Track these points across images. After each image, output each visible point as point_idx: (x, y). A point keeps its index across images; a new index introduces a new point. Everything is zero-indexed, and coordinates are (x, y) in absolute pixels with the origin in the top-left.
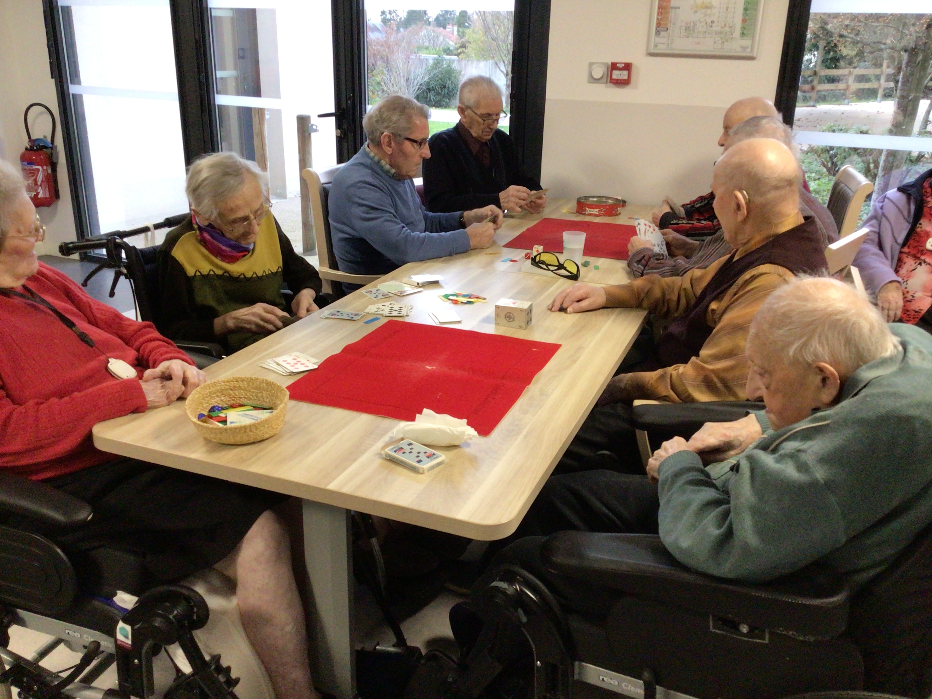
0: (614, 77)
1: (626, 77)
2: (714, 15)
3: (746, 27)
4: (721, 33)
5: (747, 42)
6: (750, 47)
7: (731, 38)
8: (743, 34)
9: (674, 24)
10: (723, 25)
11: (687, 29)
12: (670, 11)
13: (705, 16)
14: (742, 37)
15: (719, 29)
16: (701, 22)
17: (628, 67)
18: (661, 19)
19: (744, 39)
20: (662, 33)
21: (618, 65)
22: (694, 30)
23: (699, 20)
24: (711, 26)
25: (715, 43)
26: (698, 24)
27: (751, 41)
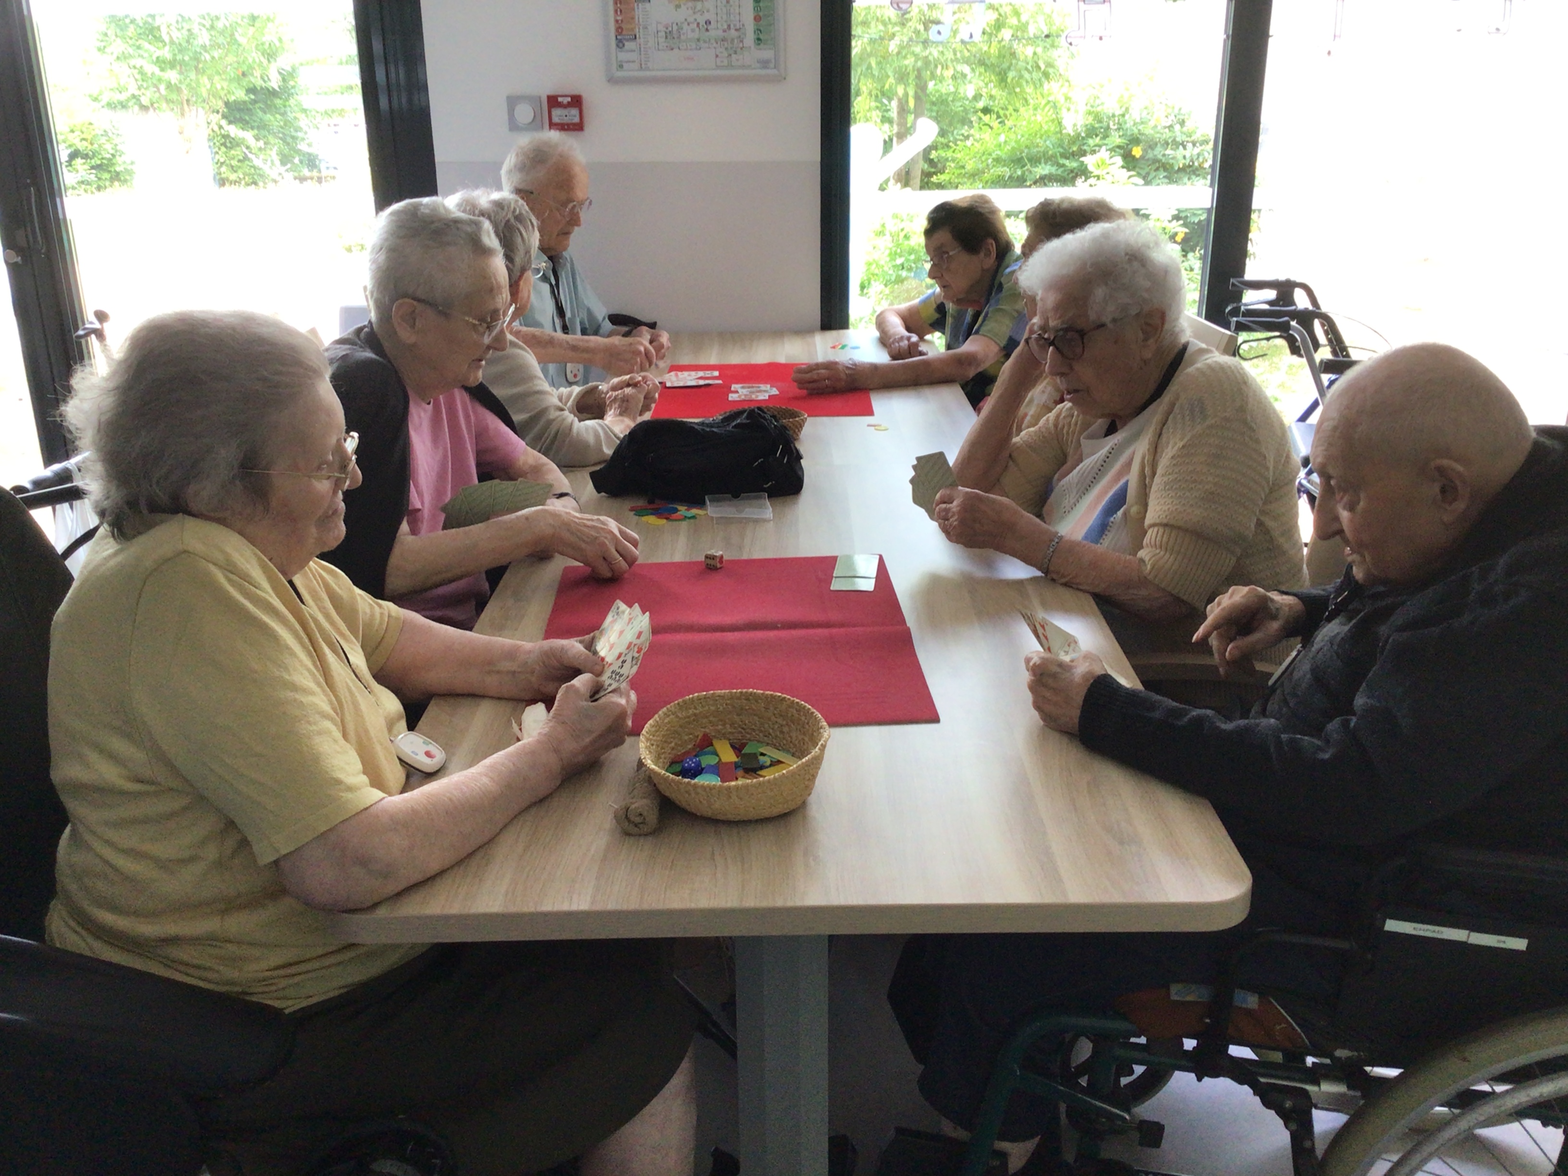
0: (556, 119)
1: (576, 119)
2: (708, 11)
3: (762, 29)
4: (724, 40)
5: (767, 54)
6: (773, 61)
7: (742, 48)
8: (759, 39)
9: (646, 28)
10: (725, 27)
11: (669, 35)
12: (637, 7)
13: (694, 13)
14: (759, 44)
15: (720, 33)
16: (688, 24)
17: (576, 101)
18: (622, 21)
19: (760, 49)
20: (626, 43)
21: (560, 99)
22: (679, 37)
23: (686, 20)
24: (707, 30)
25: (717, 56)
26: (685, 26)
27: (772, 52)
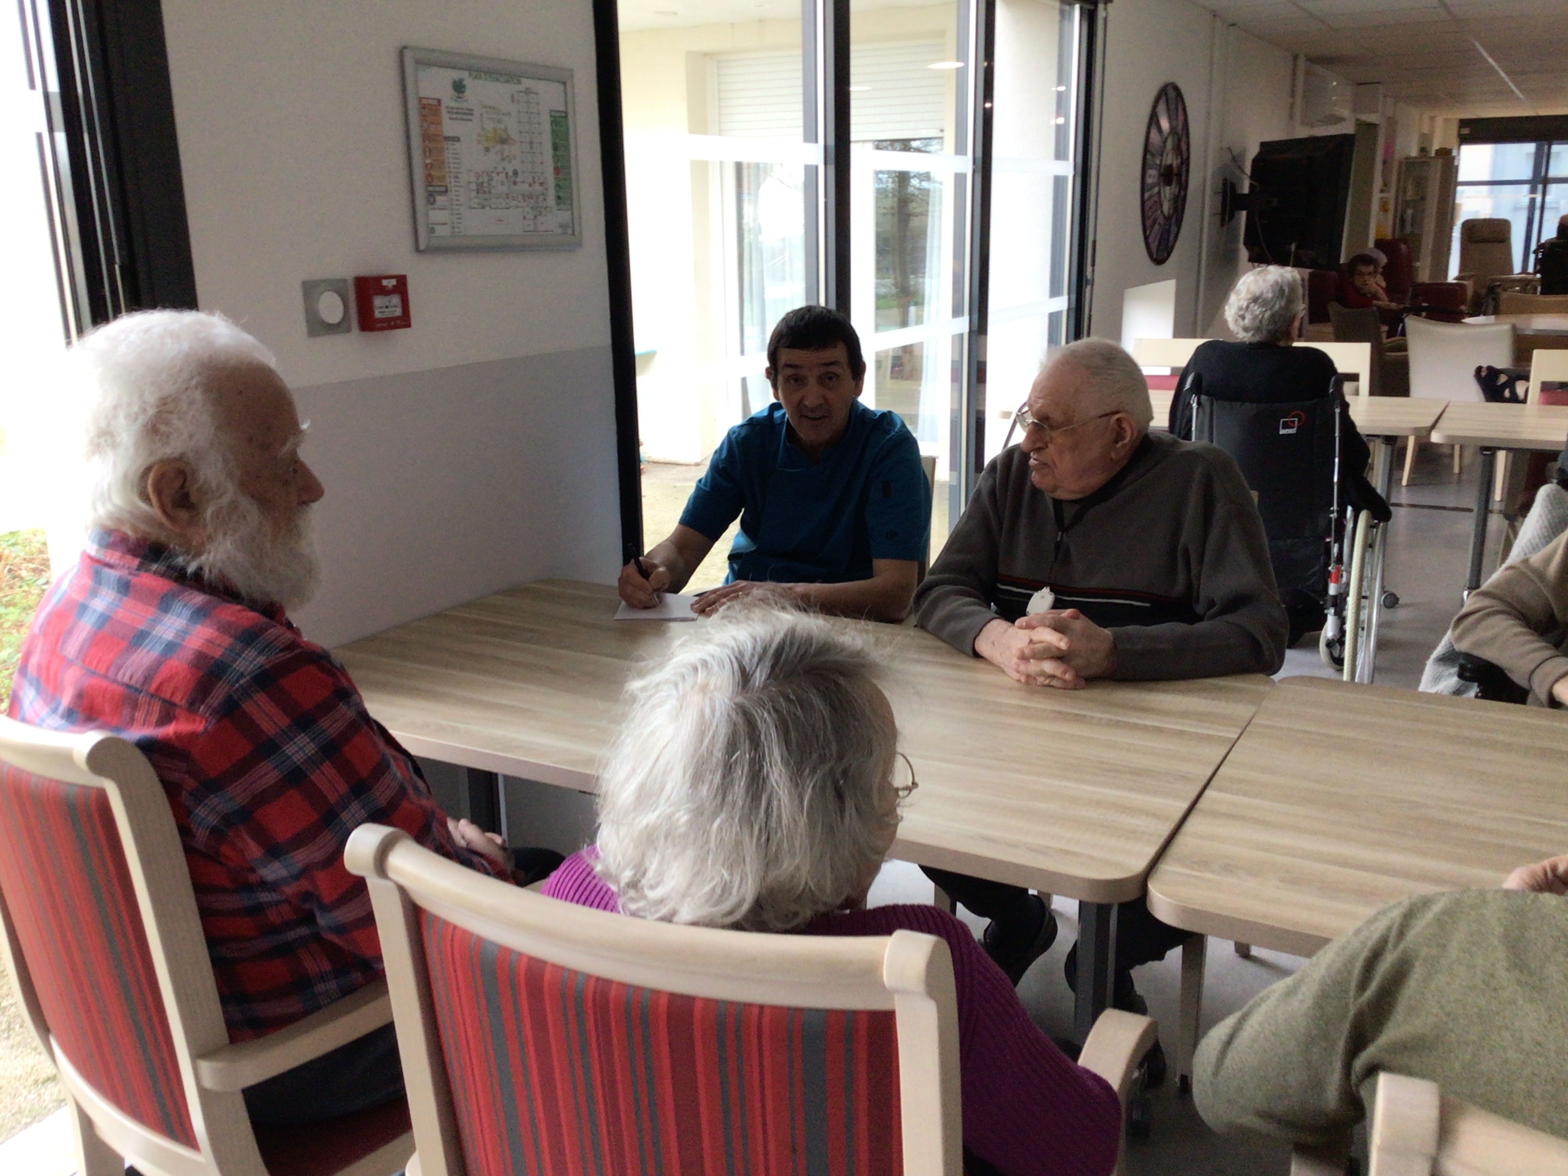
0: (377, 314)
1: (398, 312)
2: (515, 158)
3: (560, 183)
4: (530, 196)
5: (564, 216)
6: (571, 225)
7: (546, 207)
8: (559, 198)
9: (456, 177)
10: (531, 180)
11: (480, 188)
12: (445, 147)
13: (503, 159)
14: (559, 204)
15: (525, 187)
16: (498, 174)
17: (400, 285)
18: (432, 165)
19: (560, 210)
20: (439, 198)
21: (385, 283)
22: (490, 192)
23: (496, 168)
24: (515, 183)
25: (524, 218)
26: (496, 178)
27: (570, 212)
